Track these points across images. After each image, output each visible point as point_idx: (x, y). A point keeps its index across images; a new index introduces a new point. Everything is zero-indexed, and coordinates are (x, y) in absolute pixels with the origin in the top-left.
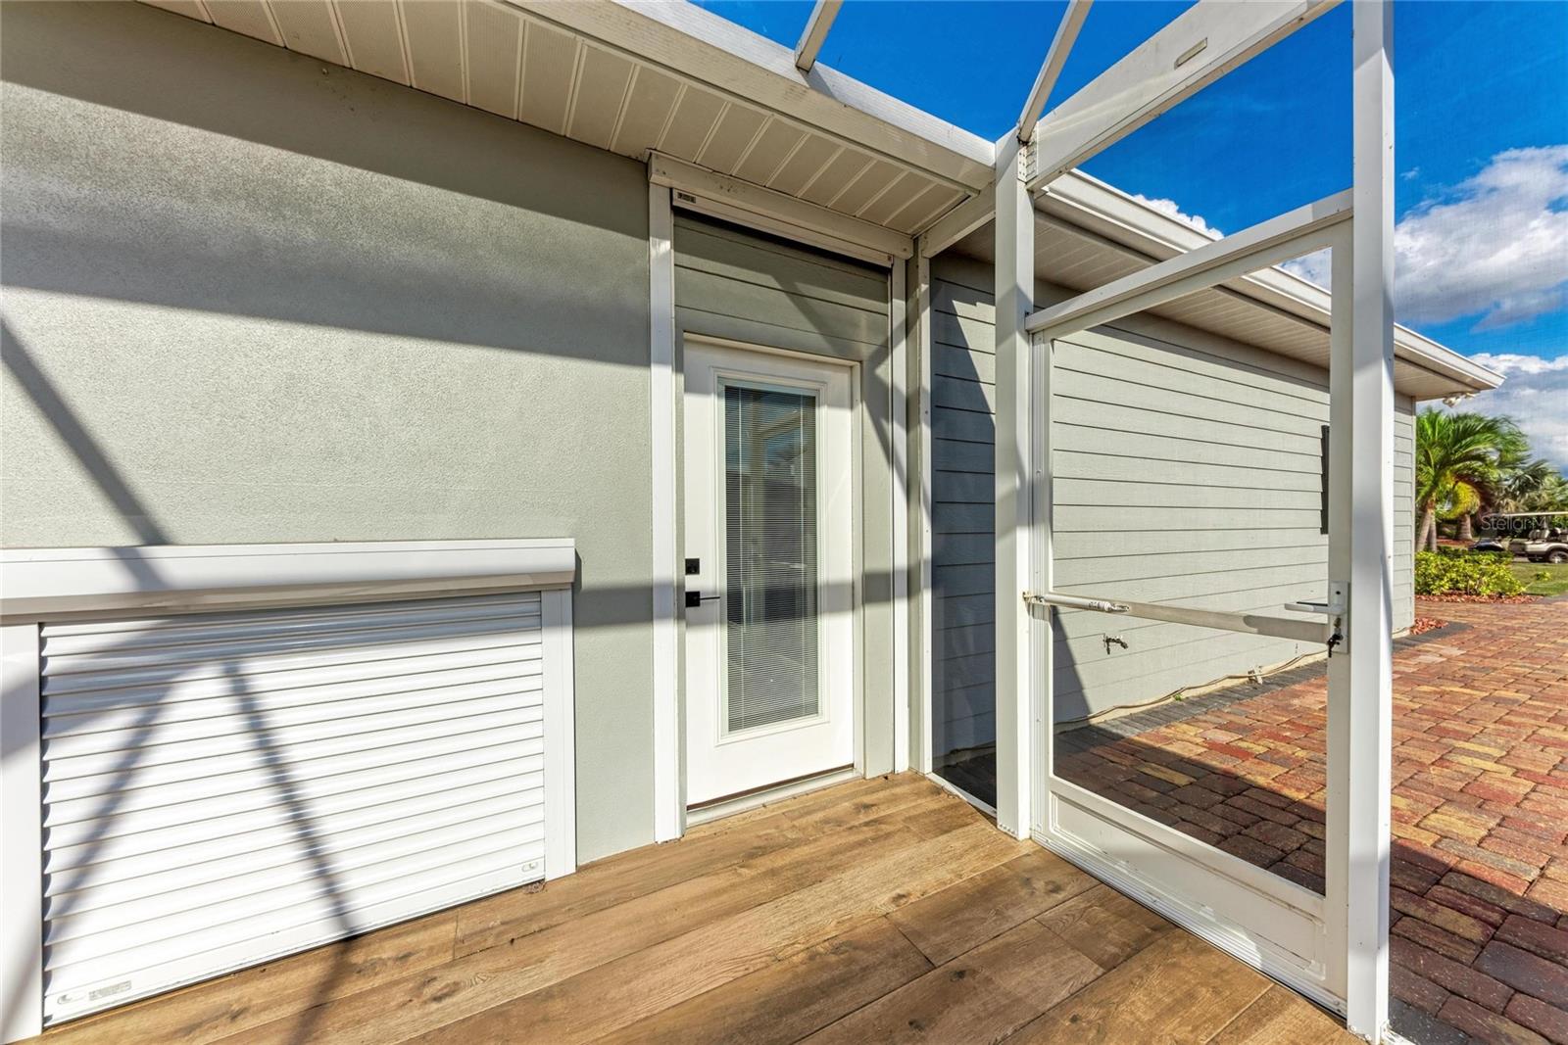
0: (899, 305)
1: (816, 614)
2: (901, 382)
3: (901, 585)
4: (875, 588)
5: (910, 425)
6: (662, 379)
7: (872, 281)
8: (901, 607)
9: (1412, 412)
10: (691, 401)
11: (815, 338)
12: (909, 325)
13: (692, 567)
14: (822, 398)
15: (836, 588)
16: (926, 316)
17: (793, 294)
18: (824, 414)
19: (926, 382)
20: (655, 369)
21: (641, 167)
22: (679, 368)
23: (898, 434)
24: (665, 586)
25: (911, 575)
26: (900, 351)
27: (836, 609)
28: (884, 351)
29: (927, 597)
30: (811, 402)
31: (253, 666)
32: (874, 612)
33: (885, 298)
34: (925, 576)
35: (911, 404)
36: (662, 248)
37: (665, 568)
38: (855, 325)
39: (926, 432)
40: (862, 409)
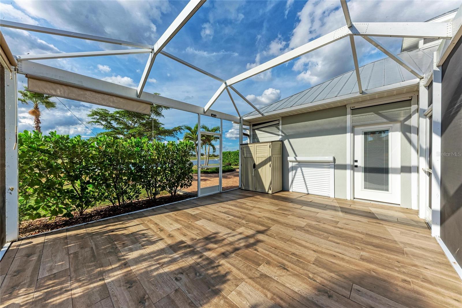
0: (414, 106)
1: (388, 173)
2: (415, 125)
3: (415, 169)
4: (405, 170)
5: (418, 133)
7: (405, 103)
8: (414, 174)
10: (356, 136)
11: (384, 120)
12: (418, 110)
13: (355, 161)
14: (390, 130)
15: (395, 169)
17: (378, 114)
20: (348, 134)
21: (345, 106)
22: (353, 133)
23: (414, 136)
25: (418, 167)
27: (394, 173)
28: (409, 117)
30: (386, 131)
31: (303, 168)
32: (403, 175)
35: (418, 128)
36: (349, 116)
37: (348, 162)
38: (399, 114)
40: (401, 132)
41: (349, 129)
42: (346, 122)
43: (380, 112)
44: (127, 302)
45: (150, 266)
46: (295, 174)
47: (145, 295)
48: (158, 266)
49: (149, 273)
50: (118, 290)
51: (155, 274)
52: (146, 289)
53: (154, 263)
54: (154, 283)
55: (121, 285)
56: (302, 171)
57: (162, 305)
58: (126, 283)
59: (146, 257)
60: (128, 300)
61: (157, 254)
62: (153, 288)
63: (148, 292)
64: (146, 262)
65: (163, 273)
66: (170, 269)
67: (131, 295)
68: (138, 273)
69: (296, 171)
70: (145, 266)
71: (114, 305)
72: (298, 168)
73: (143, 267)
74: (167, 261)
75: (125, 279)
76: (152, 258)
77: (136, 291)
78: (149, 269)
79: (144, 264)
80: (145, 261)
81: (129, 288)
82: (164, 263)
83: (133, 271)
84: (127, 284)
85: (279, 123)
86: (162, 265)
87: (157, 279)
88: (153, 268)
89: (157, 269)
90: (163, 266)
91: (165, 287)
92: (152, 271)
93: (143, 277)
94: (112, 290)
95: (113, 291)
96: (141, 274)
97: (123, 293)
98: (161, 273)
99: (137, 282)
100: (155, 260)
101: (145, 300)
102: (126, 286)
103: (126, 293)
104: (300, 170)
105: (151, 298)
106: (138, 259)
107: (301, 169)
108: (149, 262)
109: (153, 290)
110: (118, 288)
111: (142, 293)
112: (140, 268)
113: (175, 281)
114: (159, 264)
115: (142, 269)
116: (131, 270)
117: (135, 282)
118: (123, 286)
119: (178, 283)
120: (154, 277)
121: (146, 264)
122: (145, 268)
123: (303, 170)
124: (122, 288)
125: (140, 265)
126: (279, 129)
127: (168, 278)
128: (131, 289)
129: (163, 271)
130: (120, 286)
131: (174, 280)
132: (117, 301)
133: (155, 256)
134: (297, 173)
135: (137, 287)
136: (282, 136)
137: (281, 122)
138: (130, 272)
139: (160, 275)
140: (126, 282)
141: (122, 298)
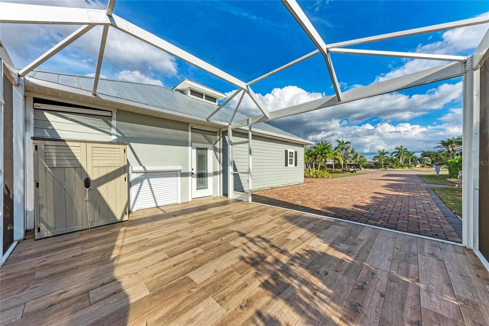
0: (218, 137)
1: (207, 177)
2: (218, 147)
3: (218, 173)
4: (215, 173)
5: (220, 153)
6: (190, 148)
7: (215, 134)
8: (218, 176)
9: (303, 147)
10: (193, 150)
11: (207, 141)
12: (219, 139)
13: (193, 169)
14: (208, 149)
15: (210, 174)
16: (221, 138)
17: (204, 136)
18: (208, 151)
19: (222, 148)
20: (189, 147)
21: (188, 124)
22: (191, 147)
23: (218, 154)
24: (190, 173)
25: (220, 172)
26: (218, 142)
27: (210, 176)
28: (216, 142)
29: (222, 175)
30: (207, 149)
31: (150, 180)
32: (215, 176)
33: (216, 136)
34: (221, 172)
35: (220, 150)
36: (190, 133)
37: (190, 170)
38: (213, 139)
39: (221, 154)
40: (213, 151)
41: (190, 143)
42: (188, 137)
43: (206, 135)
44: (371, 298)
45: (324, 301)
46: (140, 187)
47: (356, 289)
48: (318, 293)
49: (333, 298)
50: (371, 314)
51: (330, 291)
52: (350, 290)
53: (316, 300)
54: (341, 287)
55: (364, 317)
56: (149, 183)
57: (353, 275)
58: (359, 313)
59: (310, 314)
60: (369, 299)
61: (298, 303)
62: (346, 287)
63: (351, 288)
64: (320, 308)
65: (325, 285)
66: (318, 282)
67: (364, 299)
68: (339, 308)
69: (142, 183)
70: (326, 306)
71: (382, 306)
72: (144, 179)
73: (329, 308)
74: (308, 288)
75: (355, 317)
76: (308, 306)
77: (358, 297)
78: (328, 300)
79: (324, 309)
80: (318, 312)
81: (360, 306)
82: (312, 289)
83: (340, 315)
84: (359, 311)
85: (111, 117)
86: (316, 290)
87: (335, 287)
88: (324, 297)
89: (323, 292)
90: (316, 288)
91: (338, 279)
92: (329, 295)
93: (341, 300)
94: (375, 321)
95: (376, 319)
96: (338, 304)
97: (368, 308)
98: (327, 287)
99: (350, 302)
100: (311, 301)
101: (359, 286)
102: (361, 309)
103: (367, 304)
104: (147, 182)
105: (354, 284)
106: (319, 323)
107: (149, 181)
108: (317, 306)
109: (347, 285)
110: (369, 316)
111: (357, 292)
112: (332, 310)
113: (329, 274)
114: (315, 294)
115: (332, 307)
116: (341, 319)
117: (351, 304)
118: (363, 313)
119: (330, 272)
120: (334, 290)
121: (322, 307)
122: (329, 304)
123: (151, 182)
124: (365, 312)
125: (328, 313)
126: (111, 125)
127: (329, 279)
128: (360, 303)
129: (324, 286)
130: (366, 316)
131: (328, 276)
132: (377, 307)
133: (305, 304)
134: (142, 186)
135: (355, 299)
136: (117, 136)
137: (114, 116)
138: (344, 318)
139: (329, 286)
140: (357, 313)
141: (372, 305)
